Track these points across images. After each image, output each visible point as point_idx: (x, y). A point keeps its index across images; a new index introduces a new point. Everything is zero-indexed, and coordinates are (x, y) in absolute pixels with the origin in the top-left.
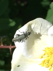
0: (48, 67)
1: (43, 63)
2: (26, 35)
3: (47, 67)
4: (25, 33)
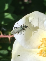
3: (44, 56)
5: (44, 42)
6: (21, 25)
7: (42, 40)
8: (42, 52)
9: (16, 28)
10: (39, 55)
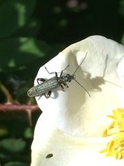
0: (122, 157)
1: (108, 148)
3: (120, 156)
7: (113, 115)
8: (114, 147)
10: (104, 154)
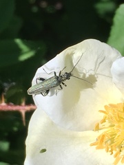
0: (112, 150)
2: (60, 80)
4: (58, 75)
5: (111, 113)
6: (55, 73)
7: (104, 110)
9: (42, 79)
10: (95, 147)
